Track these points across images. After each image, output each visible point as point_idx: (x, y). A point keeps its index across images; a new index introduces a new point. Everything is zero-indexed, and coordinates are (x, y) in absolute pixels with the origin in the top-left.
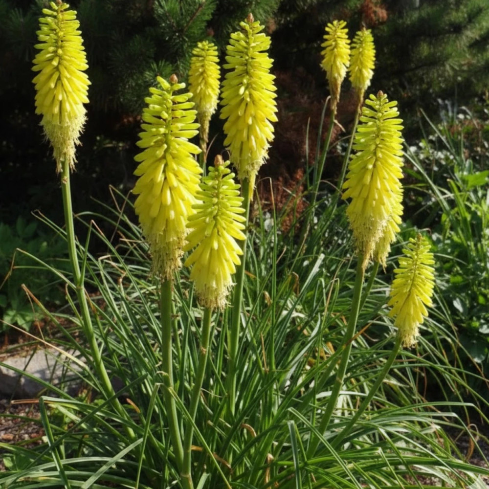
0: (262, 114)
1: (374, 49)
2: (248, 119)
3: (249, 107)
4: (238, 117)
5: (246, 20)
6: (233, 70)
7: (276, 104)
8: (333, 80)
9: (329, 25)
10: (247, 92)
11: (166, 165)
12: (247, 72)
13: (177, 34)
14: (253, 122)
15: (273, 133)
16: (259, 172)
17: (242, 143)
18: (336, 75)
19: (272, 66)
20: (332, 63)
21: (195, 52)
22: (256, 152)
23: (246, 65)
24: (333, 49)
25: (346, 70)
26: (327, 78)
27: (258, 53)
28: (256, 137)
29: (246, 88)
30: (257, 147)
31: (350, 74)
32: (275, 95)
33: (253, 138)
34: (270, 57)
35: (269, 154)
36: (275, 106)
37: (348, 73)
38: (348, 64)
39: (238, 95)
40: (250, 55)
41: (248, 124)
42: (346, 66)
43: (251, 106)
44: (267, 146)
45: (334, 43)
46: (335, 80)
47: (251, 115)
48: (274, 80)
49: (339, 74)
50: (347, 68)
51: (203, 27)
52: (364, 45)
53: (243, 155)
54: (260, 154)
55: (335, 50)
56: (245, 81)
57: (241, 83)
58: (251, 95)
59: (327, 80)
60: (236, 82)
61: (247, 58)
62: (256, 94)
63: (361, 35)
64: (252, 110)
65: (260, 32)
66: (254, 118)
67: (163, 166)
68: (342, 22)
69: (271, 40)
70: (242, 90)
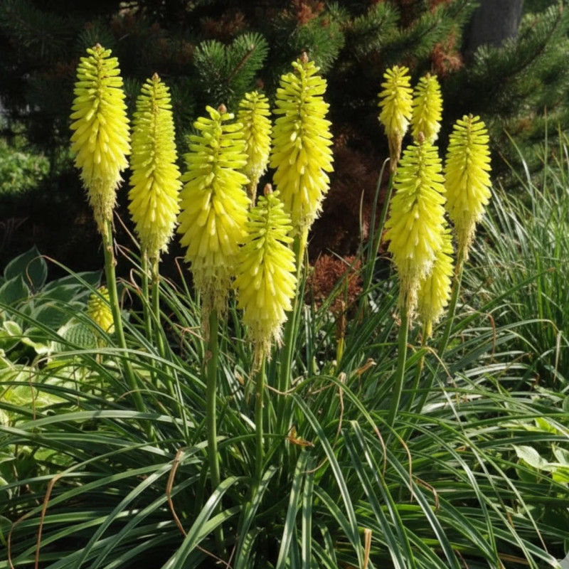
0: (316, 163)
1: (441, 98)
2: (300, 168)
3: (301, 155)
4: (289, 167)
5: (298, 60)
6: (284, 115)
7: (332, 153)
8: (392, 136)
9: (388, 70)
10: (299, 139)
11: (213, 194)
12: (299, 117)
13: (221, 85)
14: (305, 171)
15: (328, 184)
16: (312, 226)
17: (293, 196)
18: (396, 129)
19: (328, 111)
20: (392, 115)
21: (241, 105)
22: (309, 204)
23: (299, 109)
24: (392, 100)
25: (409, 124)
26: (385, 133)
27: (311, 97)
28: (310, 189)
29: (299, 135)
30: (310, 200)
31: (413, 127)
32: (331, 143)
33: (305, 189)
34: (326, 100)
35: (323, 208)
36: (331, 155)
37: (410, 127)
38: (410, 117)
39: (289, 142)
40: (303, 98)
41: (299, 174)
42: (407, 119)
43: (303, 154)
44: (322, 198)
45: (393, 93)
46: (396, 135)
47: (304, 164)
48: (330, 127)
49: (400, 129)
50: (409, 121)
51: (252, 77)
52: (428, 93)
53: (294, 208)
54: (313, 207)
55: (395, 100)
56: (297, 126)
57: (293, 130)
58: (303, 143)
59: (386, 136)
60: (287, 127)
61: (299, 102)
62: (309, 142)
63: (426, 82)
64: (304, 158)
65: (315, 75)
66: (308, 167)
67: (209, 195)
68: (403, 68)
69: (327, 83)
70: (294, 136)
